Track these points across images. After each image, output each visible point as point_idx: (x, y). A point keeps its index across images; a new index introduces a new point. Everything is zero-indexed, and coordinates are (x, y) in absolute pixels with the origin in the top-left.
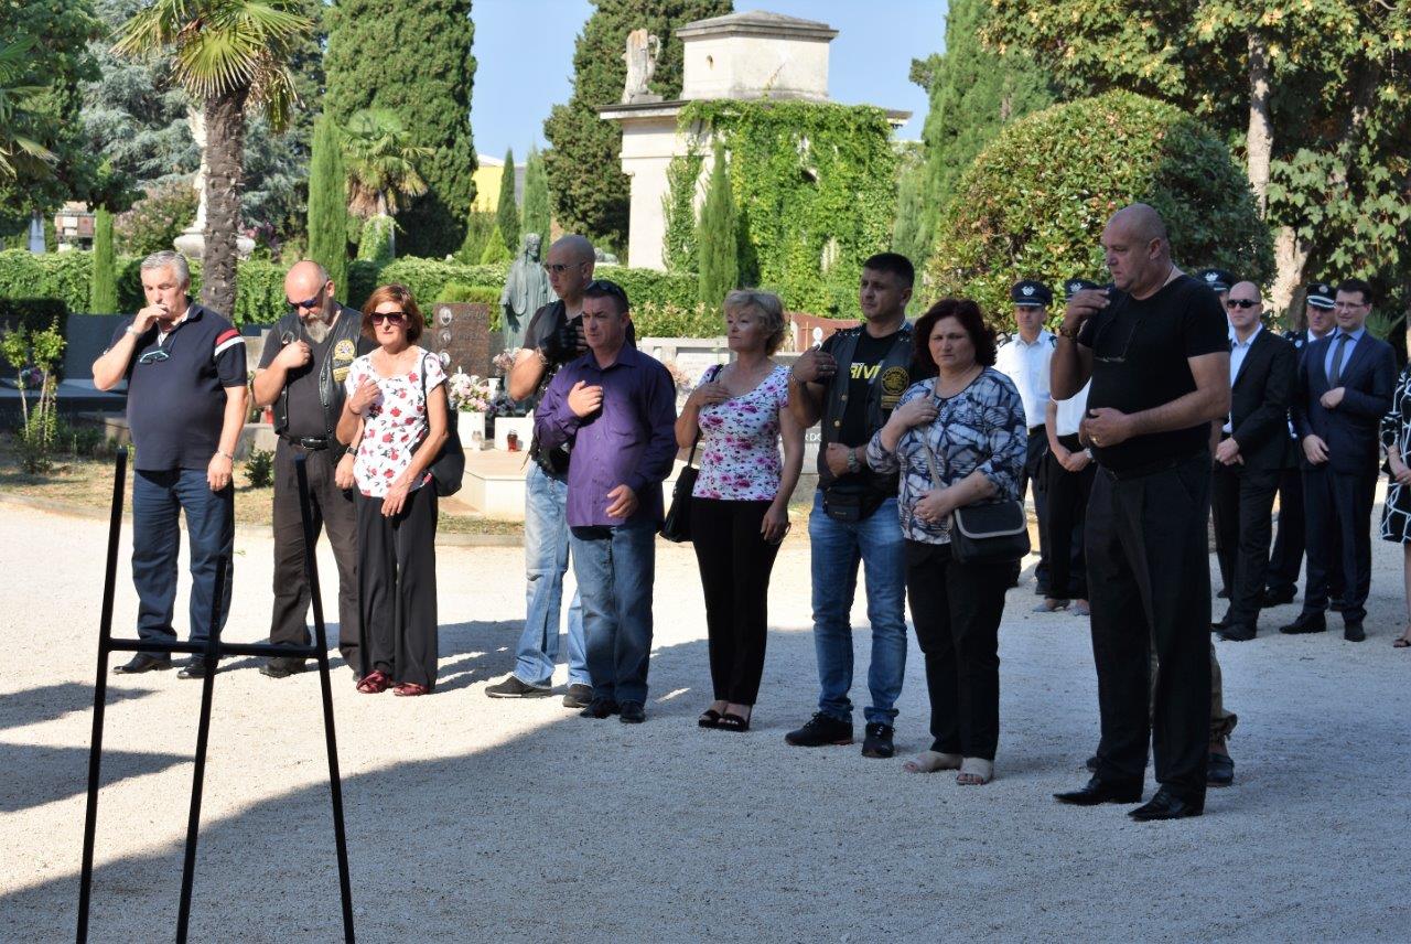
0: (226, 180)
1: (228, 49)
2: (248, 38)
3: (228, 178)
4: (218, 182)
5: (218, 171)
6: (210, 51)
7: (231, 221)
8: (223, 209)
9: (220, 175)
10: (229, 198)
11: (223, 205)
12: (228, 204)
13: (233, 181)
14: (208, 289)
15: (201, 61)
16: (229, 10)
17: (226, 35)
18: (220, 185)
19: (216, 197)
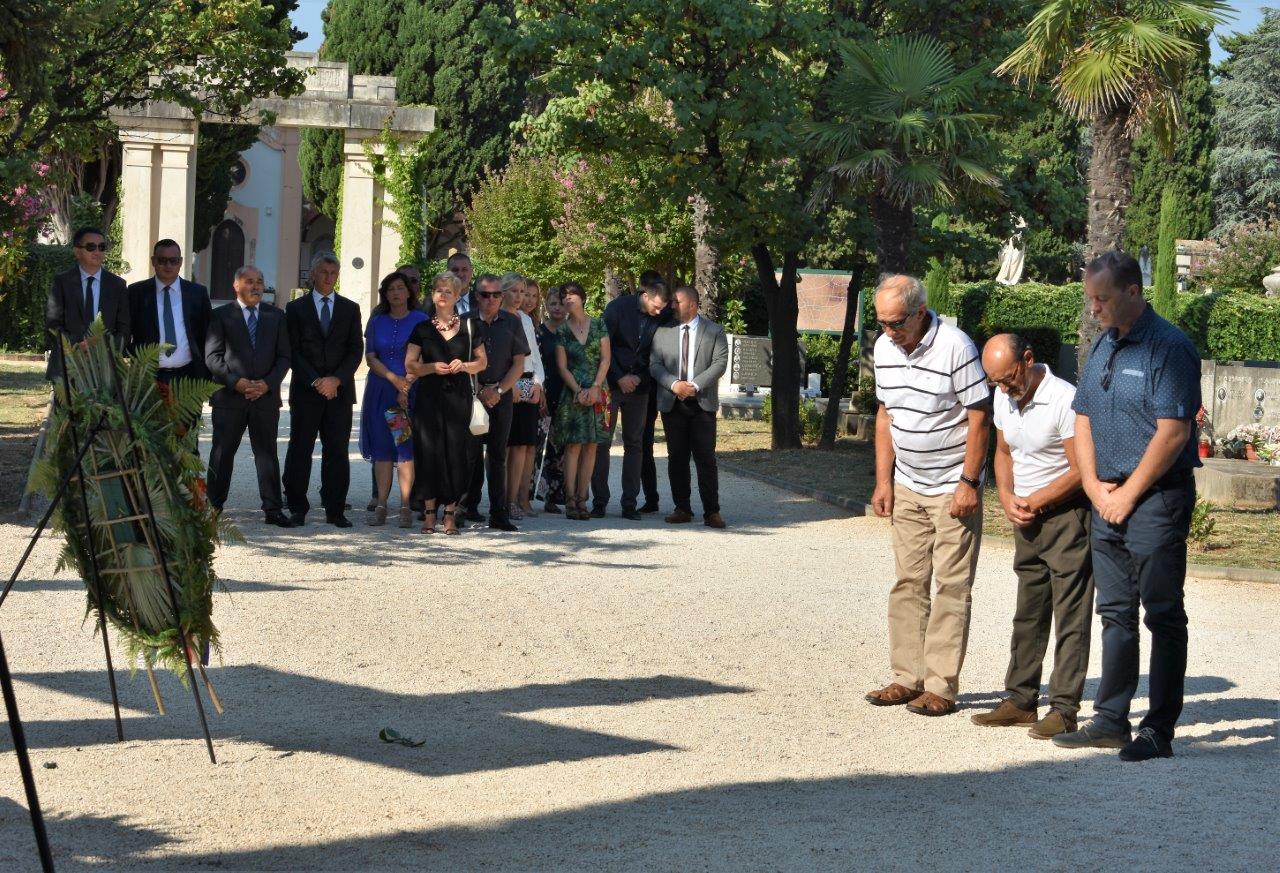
0: (1109, 202)
1: (1107, 70)
2: (1130, 61)
3: (1112, 200)
4: (1101, 204)
5: (1102, 192)
6: (1091, 70)
7: (1113, 244)
8: (1106, 232)
9: (1104, 197)
10: (1112, 220)
11: (1106, 229)
12: (1111, 227)
13: (1117, 203)
14: (1088, 313)
15: (1081, 81)
16: (1116, 31)
17: (1108, 56)
18: (1104, 207)
19: (1100, 219)
